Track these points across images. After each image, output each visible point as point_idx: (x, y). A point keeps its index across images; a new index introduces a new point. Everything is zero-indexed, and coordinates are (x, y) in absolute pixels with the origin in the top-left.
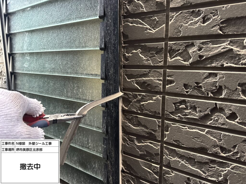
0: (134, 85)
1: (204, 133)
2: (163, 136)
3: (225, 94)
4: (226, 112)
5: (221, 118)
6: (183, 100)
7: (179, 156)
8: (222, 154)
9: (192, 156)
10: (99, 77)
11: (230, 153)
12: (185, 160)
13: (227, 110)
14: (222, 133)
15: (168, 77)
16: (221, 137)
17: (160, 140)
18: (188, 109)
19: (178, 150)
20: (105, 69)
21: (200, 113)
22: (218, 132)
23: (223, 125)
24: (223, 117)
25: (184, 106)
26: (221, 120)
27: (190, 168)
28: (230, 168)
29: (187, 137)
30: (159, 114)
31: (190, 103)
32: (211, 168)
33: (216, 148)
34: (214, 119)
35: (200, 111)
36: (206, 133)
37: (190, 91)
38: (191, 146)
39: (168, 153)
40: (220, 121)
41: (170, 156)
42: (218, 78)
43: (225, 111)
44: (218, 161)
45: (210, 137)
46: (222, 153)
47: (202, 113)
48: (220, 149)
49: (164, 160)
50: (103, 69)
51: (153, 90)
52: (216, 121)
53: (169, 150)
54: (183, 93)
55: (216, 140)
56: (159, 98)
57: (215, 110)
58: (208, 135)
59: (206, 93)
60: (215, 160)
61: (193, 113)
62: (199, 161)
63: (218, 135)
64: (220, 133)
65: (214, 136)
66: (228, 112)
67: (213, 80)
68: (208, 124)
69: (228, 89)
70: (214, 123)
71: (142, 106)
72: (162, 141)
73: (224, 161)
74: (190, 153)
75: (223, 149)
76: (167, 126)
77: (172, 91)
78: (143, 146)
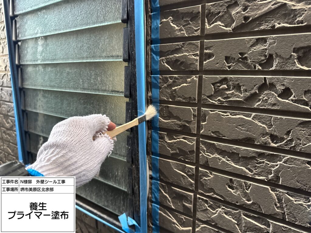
0: (165, 65)
1: (250, 119)
2: (199, 127)
3: (277, 64)
4: (278, 88)
5: (271, 96)
6: (224, 78)
7: (220, 152)
8: (273, 145)
9: (235, 150)
10: (120, 59)
11: (283, 142)
12: (226, 157)
13: (278, 85)
14: (272, 117)
15: (207, 50)
16: (271, 122)
17: (196, 133)
18: (231, 89)
19: (217, 144)
20: (128, 47)
21: (245, 92)
23: (274, 106)
24: (274, 95)
25: (225, 86)
26: (271, 99)
27: (233, 166)
28: (282, 162)
29: (229, 126)
30: (195, 99)
31: (233, 81)
32: (259, 164)
33: (265, 137)
35: (246, 91)
36: (253, 119)
37: (232, 65)
38: (234, 137)
39: (205, 149)
40: (271, 101)
41: (207, 152)
42: (268, 44)
43: (276, 87)
44: (268, 154)
45: (257, 123)
46: (272, 142)
47: (248, 93)
48: (270, 138)
49: (201, 158)
50: (126, 47)
51: (187, 70)
52: (265, 101)
53: (207, 144)
54: (225, 69)
55: (266, 127)
56: (195, 79)
57: (263, 87)
58: (255, 121)
59: (253, 66)
60: (264, 153)
61: (237, 93)
62: (244, 156)
63: (267, 119)
64: (270, 116)
65: (263, 122)
66: (280, 88)
67: (262, 47)
68: (255, 106)
69: (280, 58)
70: (263, 105)
71: (174, 93)
72: (198, 135)
73: (275, 153)
74: (233, 147)
75: (274, 138)
76: (204, 114)
77: (210, 68)
78: (175, 143)
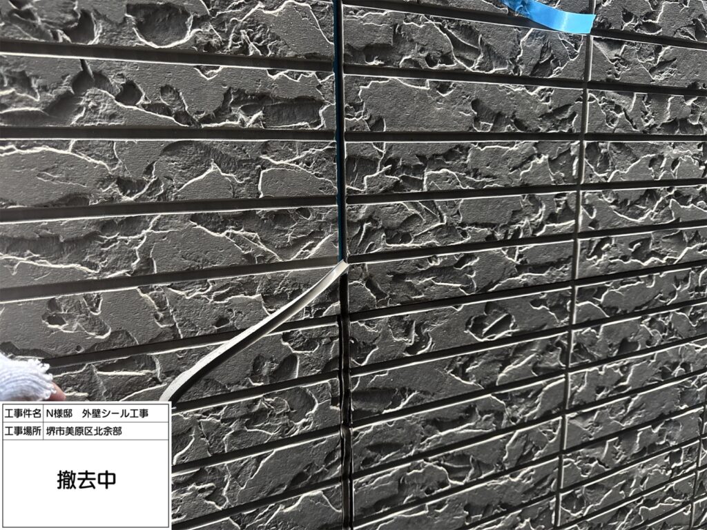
22: (103, 141)
34: (87, 107)
